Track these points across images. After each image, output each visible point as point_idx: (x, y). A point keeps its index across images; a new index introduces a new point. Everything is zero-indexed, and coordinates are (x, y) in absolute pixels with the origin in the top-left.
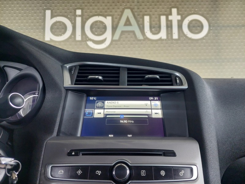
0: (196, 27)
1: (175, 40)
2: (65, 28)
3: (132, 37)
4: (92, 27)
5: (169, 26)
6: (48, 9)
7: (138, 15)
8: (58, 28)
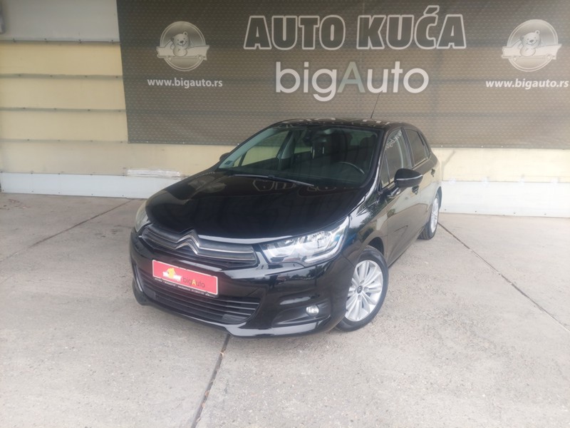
0: (416, 81)
1: (395, 93)
2: (294, 80)
3: (354, 91)
4: (318, 80)
5: (391, 80)
6: (278, 61)
7: (362, 68)
8: (288, 81)
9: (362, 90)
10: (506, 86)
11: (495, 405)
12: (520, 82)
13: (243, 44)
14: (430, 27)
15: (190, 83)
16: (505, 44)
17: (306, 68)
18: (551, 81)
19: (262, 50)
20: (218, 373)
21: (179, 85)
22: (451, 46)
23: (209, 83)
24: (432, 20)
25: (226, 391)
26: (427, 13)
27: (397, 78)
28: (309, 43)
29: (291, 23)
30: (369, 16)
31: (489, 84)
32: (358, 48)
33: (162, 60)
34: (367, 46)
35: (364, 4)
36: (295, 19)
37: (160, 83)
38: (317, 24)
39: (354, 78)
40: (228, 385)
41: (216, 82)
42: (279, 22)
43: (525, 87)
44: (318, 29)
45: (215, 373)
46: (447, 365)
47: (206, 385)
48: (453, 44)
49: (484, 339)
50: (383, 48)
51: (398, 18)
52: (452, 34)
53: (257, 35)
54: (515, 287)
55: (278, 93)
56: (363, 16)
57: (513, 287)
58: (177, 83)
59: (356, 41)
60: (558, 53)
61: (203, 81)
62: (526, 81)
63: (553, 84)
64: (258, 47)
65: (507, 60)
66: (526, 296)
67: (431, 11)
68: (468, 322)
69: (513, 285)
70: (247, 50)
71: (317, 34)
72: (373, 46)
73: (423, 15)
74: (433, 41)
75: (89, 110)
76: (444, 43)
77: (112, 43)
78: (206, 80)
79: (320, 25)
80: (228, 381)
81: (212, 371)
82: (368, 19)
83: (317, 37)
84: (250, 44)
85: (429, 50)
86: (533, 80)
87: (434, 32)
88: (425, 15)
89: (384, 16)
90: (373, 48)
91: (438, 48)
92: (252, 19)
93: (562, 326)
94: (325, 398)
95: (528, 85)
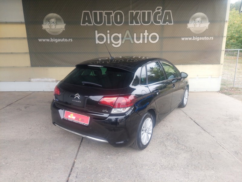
0: (154, 38)
1: (146, 43)
2: (103, 38)
3: (129, 42)
4: (114, 38)
5: (144, 38)
6: (96, 30)
7: (132, 33)
8: (101, 39)
9: (132, 42)
10: (189, 39)
11: (186, 172)
12: (195, 38)
13: (80, 23)
14: (159, 16)
15: (58, 40)
16: (188, 22)
17: (108, 33)
18: (206, 37)
19: (89, 26)
20: (73, 169)
21: (53, 41)
22: (167, 23)
23: (66, 40)
24: (159, 13)
25: (76, 177)
26: (157, 10)
27: (146, 37)
28: (109, 23)
29: (101, 14)
30: (134, 11)
31: (183, 39)
32: (130, 24)
33: (45, 30)
34: (133, 24)
35: (131, 6)
36: (102, 12)
37: (44, 40)
38: (112, 15)
39: (129, 37)
40: (77, 174)
41: (69, 39)
42: (96, 14)
43: (197, 40)
44: (112, 17)
45: (72, 169)
46: (168, 157)
47: (67, 175)
48: (168, 23)
49: (183, 145)
50: (140, 24)
51: (145, 12)
52: (167, 19)
53: (87, 19)
54: (195, 122)
55: (97, 44)
56: (131, 11)
57: (194, 122)
58: (52, 40)
59: (128, 22)
60: (209, 26)
61: (64, 39)
62: (197, 37)
63: (207, 38)
64: (87, 24)
65: (189, 29)
66: (199, 125)
67: (158, 9)
68: (176, 138)
69: (194, 121)
70: (83, 26)
71: (112, 18)
72: (136, 24)
73: (155, 11)
74: (160, 21)
75: (12, 53)
76: (164, 22)
77: (21, 23)
78: (65, 39)
79: (113, 15)
80: (77, 172)
81: (70, 168)
82: (133, 12)
83: (112, 20)
84: (84, 23)
85: (158, 25)
86: (200, 37)
87: (160, 18)
88: (156, 11)
89: (140, 11)
90: (136, 25)
91: (162, 24)
92: (84, 12)
93: (212, 137)
94: (119, 176)
95: (198, 39)
